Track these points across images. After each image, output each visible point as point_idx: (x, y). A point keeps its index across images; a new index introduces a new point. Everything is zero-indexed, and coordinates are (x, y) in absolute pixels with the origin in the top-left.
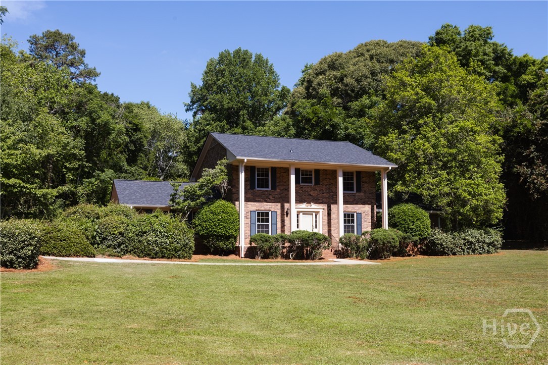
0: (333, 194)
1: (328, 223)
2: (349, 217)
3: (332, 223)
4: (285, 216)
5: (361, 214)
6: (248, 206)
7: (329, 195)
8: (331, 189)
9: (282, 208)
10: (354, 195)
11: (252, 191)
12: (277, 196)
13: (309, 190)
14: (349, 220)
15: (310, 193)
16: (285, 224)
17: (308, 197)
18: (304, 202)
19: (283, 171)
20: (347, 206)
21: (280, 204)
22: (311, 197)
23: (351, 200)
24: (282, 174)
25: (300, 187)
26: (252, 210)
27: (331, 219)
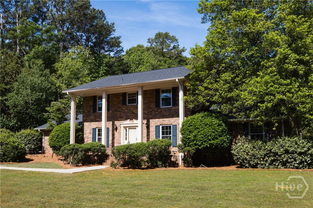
0: (151, 110)
1: (147, 135)
2: (167, 129)
3: (150, 135)
4: (115, 131)
5: (176, 125)
6: (92, 125)
7: (148, 111)
8: (150, 106)
9: (113, 124)
10: (170, 109)
11: (94, 114)
12: (110, 116)
13: (132, 109)
14: (167, 132)
15: (133, 111)
16: (115, 137)
17: (131, 115)
18: (129, 119)
19: (115, 96)
20: (164, 119)
21: (111, 122)
22: (134, 114)
23: (168, 114)
24: (114, 98)
25: (126, 108)
26: (93, 128)
27: (149, 132)
